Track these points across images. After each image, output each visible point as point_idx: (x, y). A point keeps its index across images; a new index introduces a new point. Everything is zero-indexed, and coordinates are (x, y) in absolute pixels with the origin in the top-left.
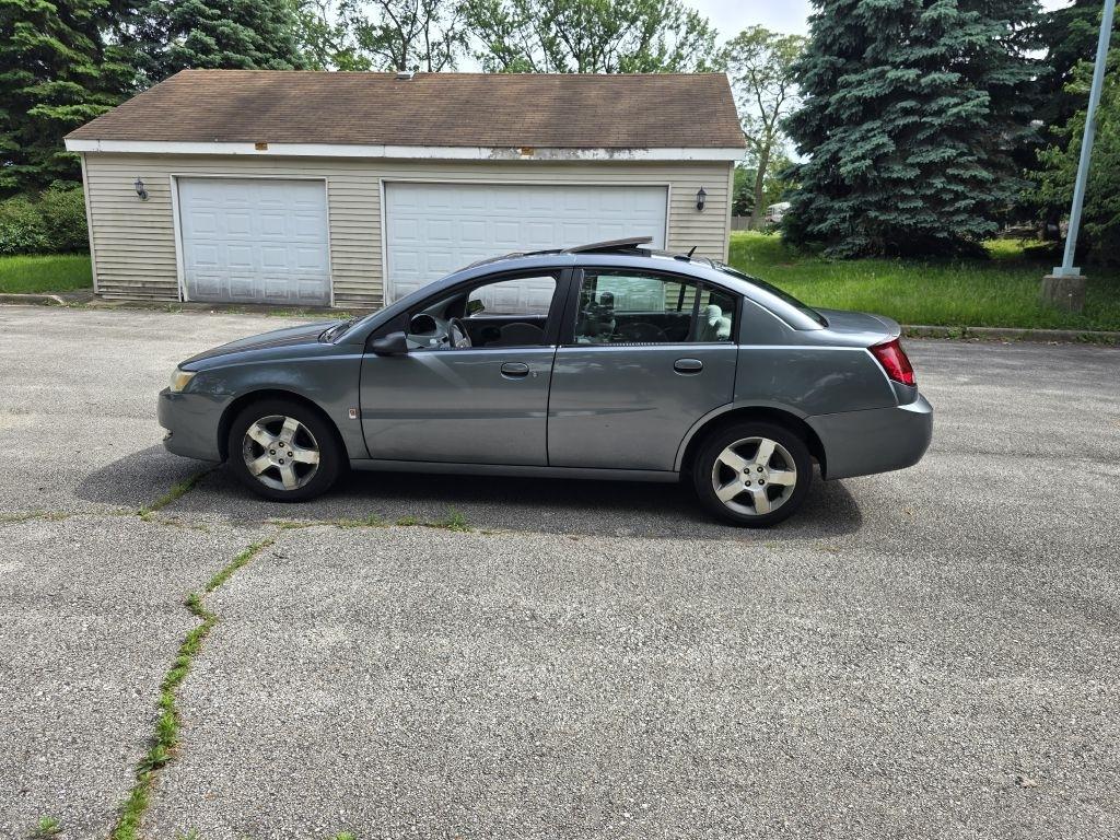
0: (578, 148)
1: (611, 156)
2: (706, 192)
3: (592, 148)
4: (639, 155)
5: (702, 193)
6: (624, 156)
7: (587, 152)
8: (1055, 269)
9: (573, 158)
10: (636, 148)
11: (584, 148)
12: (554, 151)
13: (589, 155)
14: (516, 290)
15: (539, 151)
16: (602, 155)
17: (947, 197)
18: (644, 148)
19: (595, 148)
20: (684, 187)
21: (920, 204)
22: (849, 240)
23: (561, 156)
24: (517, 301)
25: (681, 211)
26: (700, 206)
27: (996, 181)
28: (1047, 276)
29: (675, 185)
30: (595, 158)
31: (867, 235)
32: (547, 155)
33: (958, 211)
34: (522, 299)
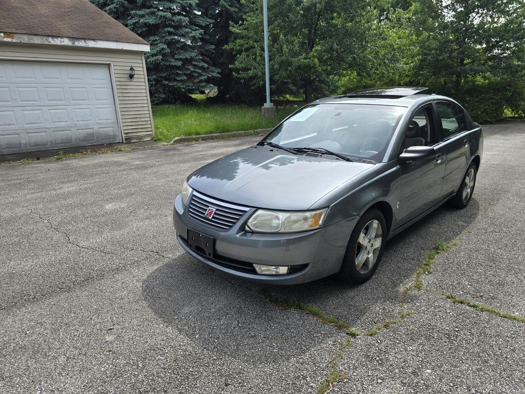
0: (49, 36)
1: (74, 43)
2: (134, 68)
3: (59, 37)
4: (91, 44)
5: (132, 69)
6: (81, 44)
7: (55, 39)
8: (264, 104)
9: (46, 43)
10: (89, 39)
11: (53, 37)
12: (31, 37)
13: (57, 42)
14: (16, 136)
15: (19, 36)
16: (66, 42)
17: (195, 75)
18: (94, 40)
19: (62, 37)
20: (120, 65)
21: (185, 78)
22: (156, 95)
23: (37, 40)
24: (20, 144)
25: (121, 80)
26: (131, 76)
27: (208, 68)
28: (263, 107)
29: (115, 64)
30: (63, 44)
31: (164, 93)
32: (26, 39)
33: (201, 81)
34: (23, 141)
